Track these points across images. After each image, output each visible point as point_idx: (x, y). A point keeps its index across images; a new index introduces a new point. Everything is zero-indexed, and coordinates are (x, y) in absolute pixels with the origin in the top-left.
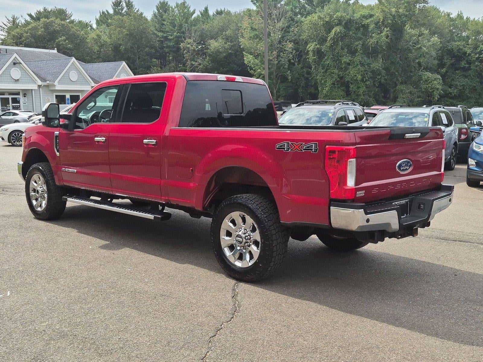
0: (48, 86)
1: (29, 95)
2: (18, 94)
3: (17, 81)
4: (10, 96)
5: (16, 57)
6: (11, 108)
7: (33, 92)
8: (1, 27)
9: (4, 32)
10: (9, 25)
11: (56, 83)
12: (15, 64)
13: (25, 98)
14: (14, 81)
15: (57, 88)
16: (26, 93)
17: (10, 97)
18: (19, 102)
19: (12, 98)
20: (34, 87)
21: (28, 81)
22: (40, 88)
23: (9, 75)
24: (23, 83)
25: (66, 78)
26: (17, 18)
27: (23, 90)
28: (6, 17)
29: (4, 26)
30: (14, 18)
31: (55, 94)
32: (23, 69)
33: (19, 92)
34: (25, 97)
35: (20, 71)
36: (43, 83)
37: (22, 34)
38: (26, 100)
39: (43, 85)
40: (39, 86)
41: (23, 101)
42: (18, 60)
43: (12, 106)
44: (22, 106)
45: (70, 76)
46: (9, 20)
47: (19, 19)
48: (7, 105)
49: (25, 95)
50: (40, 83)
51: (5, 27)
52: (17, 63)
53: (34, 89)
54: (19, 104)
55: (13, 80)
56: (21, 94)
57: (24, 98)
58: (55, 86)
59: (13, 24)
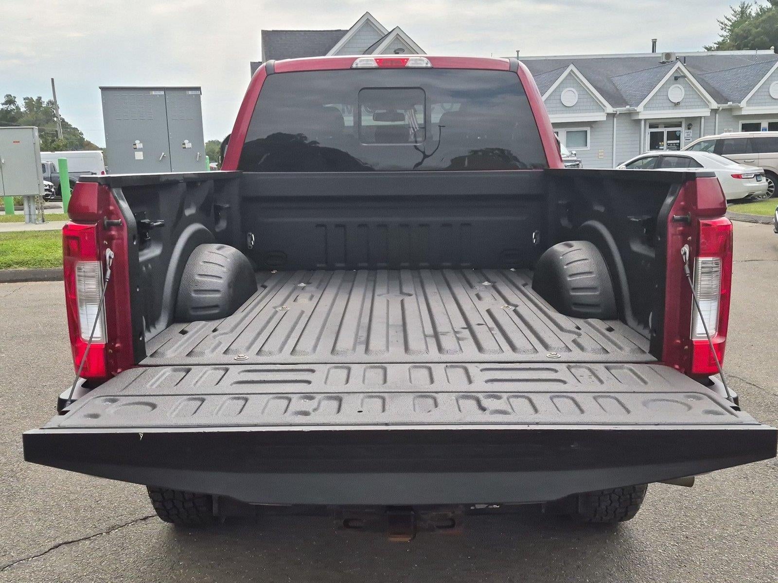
0: (730, 110)
1: (695, 127)
2: (680, 125)
3: (677, 104)
4: (665, 128)
5: (679, 68)
6: (665, 146)
7: (703, 120)
8: (722, 24)
9: (725, 31)
10: (735, 19)
11: (743, 104)
12: (676, 78)
13: (690, 131)
14: (673, 105)
15: (744, 113)
16: (691, 122)
17: (665, 130)
18: (678, 138)
19: (667, 132)
20: (705, 112)
21: (696, 104)
22: (716, 114)
23: (665, 98)
24: (687, 107)
25: (762, 94)
26: (748, 7)
27: (687, 118)
28: (731, 8)
29: (726, 22)
30: (742, 8)
31: (741, 122)
32: (690, 86)
33: (681, 122)
34: (689, 129)
35: (683, 90)
36: (719, 105)
37: (749, 31)
38: (691, 135)
39: (721, 109)
40: (715, 111)
41: (686, 136)
42: (682, 72)
43: (667, 144)
44: (684, 143)
45: (770, 89)
46: (735, 12)
47: (751, 7)
48: (660, 143)
49: (689, 127)
50: (714, 105)
51: (727, 24)
52: (679, 77)
53: (704, 117)
54: (678, 141)
55: (671, 104)
56: (683, 125)
57: (688, 131)
58: (741, 109)
59: (741, 17)
